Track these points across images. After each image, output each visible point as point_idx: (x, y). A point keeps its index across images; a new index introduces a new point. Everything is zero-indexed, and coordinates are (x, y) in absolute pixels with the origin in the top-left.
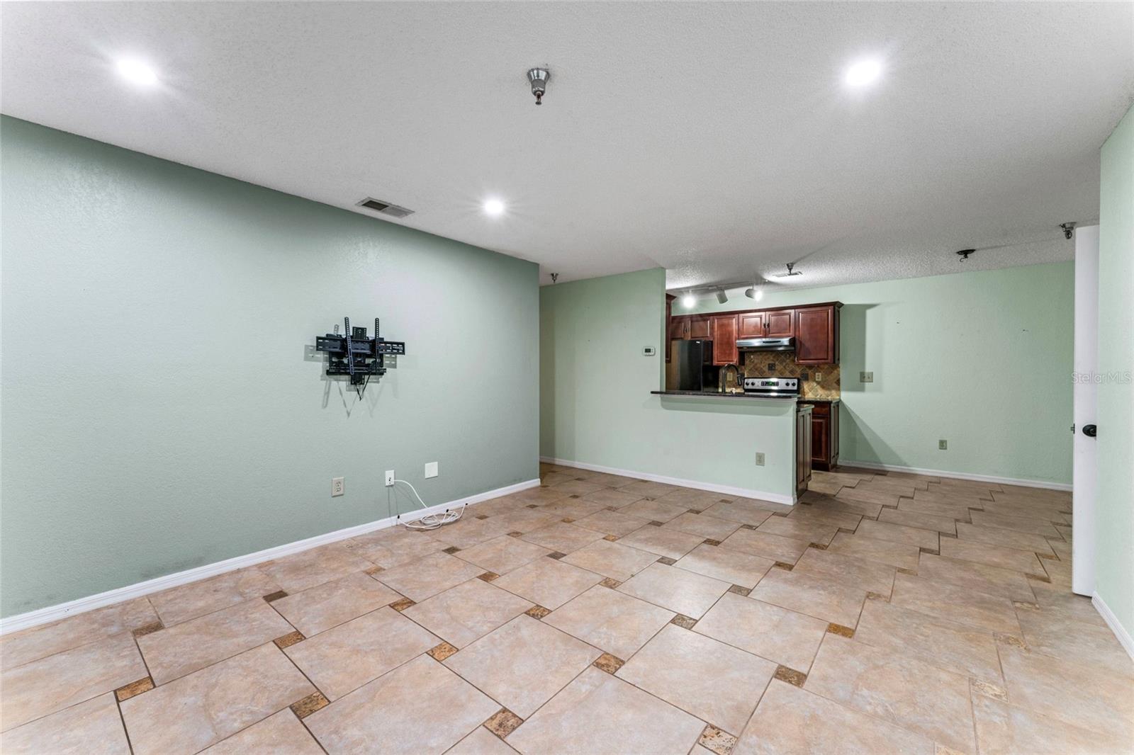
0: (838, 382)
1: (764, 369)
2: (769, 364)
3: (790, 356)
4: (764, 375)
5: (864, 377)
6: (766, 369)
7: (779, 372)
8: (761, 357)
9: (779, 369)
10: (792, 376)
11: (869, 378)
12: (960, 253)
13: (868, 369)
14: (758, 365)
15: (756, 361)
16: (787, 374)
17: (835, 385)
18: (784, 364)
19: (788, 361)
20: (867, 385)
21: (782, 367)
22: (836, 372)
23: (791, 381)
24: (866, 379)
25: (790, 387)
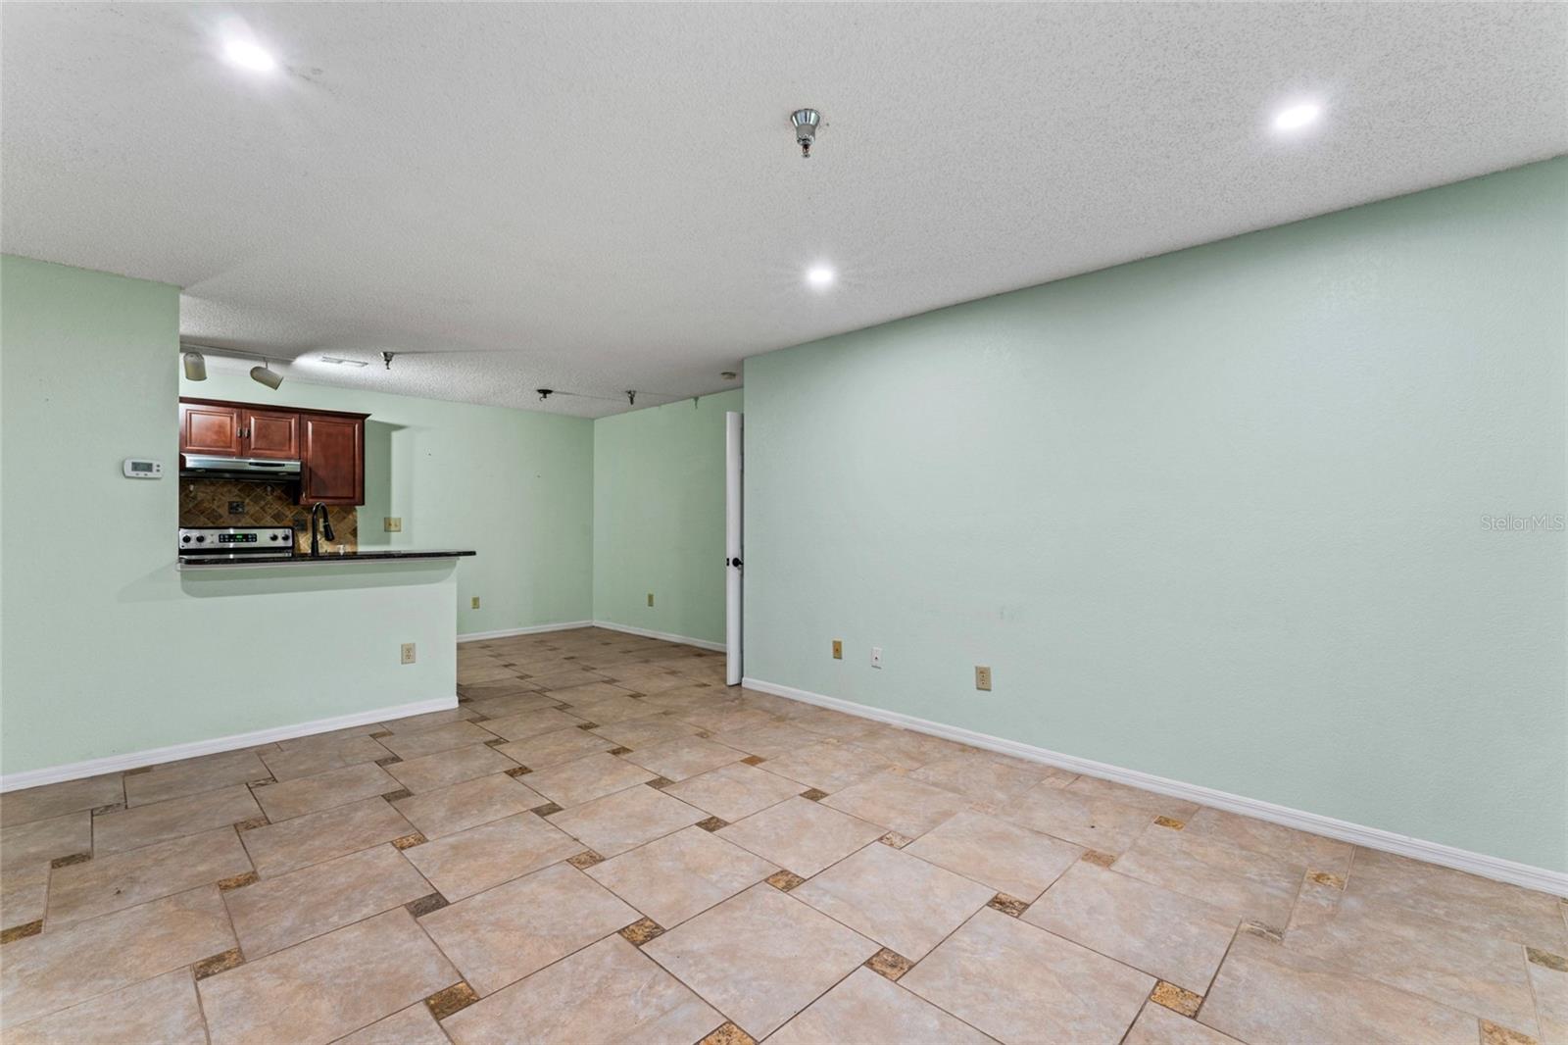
0: (354, 532)
1: (220, 511)
2: (230, 503)
3: (273, 491)
4: (219, 523)
5: (390, 525)
6: (224, 511)
7: (251, 516)
8: (212, 488)
9: (252, 512)
10: (276, 524)
11: (396, 526)
12: (540, 391)
13: (395, 514)
14: (206, 505)
15: (200, 496)
16: (269, 520)
17: (349, 536)
18: (263, 503)
19: (270, 498)
20: (394, 535)
21: (257, 508)
22: (350, 517)
23: (280, 533)
24: (393, 528)
25: (280, 543)
